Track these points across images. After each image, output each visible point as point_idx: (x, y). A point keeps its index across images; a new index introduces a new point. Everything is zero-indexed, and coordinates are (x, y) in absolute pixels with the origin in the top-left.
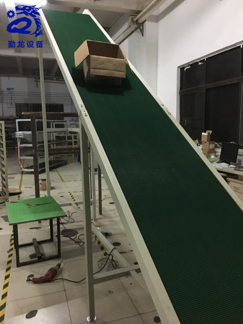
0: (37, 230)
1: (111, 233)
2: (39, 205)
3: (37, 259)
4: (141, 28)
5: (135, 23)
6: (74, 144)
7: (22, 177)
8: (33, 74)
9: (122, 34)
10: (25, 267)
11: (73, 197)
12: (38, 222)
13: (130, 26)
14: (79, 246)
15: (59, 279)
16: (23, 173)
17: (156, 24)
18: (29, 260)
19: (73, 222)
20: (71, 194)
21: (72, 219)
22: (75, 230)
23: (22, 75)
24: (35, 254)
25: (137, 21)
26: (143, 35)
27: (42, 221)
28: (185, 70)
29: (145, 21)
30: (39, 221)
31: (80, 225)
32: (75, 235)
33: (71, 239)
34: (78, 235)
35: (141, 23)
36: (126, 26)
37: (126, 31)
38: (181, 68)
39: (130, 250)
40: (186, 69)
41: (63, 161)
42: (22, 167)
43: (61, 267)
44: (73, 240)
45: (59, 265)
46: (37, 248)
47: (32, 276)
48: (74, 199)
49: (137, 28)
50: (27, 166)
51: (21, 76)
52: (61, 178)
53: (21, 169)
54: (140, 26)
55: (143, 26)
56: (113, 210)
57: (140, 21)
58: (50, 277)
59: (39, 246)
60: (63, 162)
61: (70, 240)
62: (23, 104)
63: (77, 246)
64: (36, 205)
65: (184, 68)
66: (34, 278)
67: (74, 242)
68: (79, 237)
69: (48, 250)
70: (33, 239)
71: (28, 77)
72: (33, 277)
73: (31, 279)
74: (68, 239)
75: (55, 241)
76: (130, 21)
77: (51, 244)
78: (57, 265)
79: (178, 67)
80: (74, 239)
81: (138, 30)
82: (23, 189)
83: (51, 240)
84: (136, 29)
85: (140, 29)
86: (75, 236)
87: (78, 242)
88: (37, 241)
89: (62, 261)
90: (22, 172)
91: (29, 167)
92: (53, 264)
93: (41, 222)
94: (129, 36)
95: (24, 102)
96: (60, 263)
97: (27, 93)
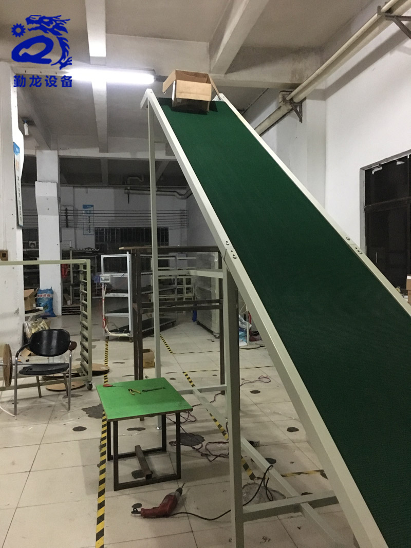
0: (139, 432)
1: (258, 442)
2: (148, 391)
3: (144, 478)
4: (298, 109)
5: (289, 104)
6: (187, 293)
7: (107, 345)
8: (124, 183)
9: (267, 120)
10: (127, 491)
11: (190, 380)
12: (139, 419)
13: (279, 108)
14: (209, 462)
15: (181, 513)
16: (108, 339)
17: (323, 102)
18: (131, 479)
19: (195, 421)
20: (186, 375)
21: (193, 416)
22: (198, 435)
23: (106, 185)
24: (140, 470)
25: (292, 99)
26: (301, 120)
27: (145, 418)
28: (373, 173)
29: (305, 99)
30: (142, 418)
31: (206, 427)
32: (200, 443)
33: (194, 448)
34: (204, 443)
35: (298, 103)
36: (272, 107)
37: (273, 115)
38: (366, 171)
39: (294, 472)
40: (375, 172)
41: (170, 320)
42: (107, 329)
43: (183, 494)
44: (197, 450)
45: (180, 490)
46: (142, 462)
47: (139, 505)
48: (192, 384)
49: (292, 110)
50: (114, 328)
51: (105, 187)
52: (169, 348)
53: (106, 332)
54: (296, 107)
55: (301, 107)
56: (258, 404)
57: (296, 100)
58: (167, 508)
59: (146, 458)
60: (170, 322)
61: (191, 451)
62: (106, 229)
63: (204, 461)
64: (143, 391)
65: (371, 170)
66: (142, 509)
67: (199, 455)
68: (206, 446)
69: (159, 465)
70: (136, 447)
71: (115, 188)
72: (142, 507)
73: (139, 510)
74: (190, 448)
75: (168, 451)
76: (280, 100)
77: (163, 455)
78: (177, 490)
79: (361, 169)
80: (199, 450)
81: (294, 113)
82: (110, 365)
83: (163, 449)
84: (289, 112)
85: (296, 111)
86: (200, 445)
87: (206, 455)
88: (142, 449)
89: (184, 485)
90: (106, 338)
91: (118, 330)
92: (170, 488)
93: (143, 420)
94: (277, 122)
95: (107, 226)
96: (180, 486)
97: (113, 212)
